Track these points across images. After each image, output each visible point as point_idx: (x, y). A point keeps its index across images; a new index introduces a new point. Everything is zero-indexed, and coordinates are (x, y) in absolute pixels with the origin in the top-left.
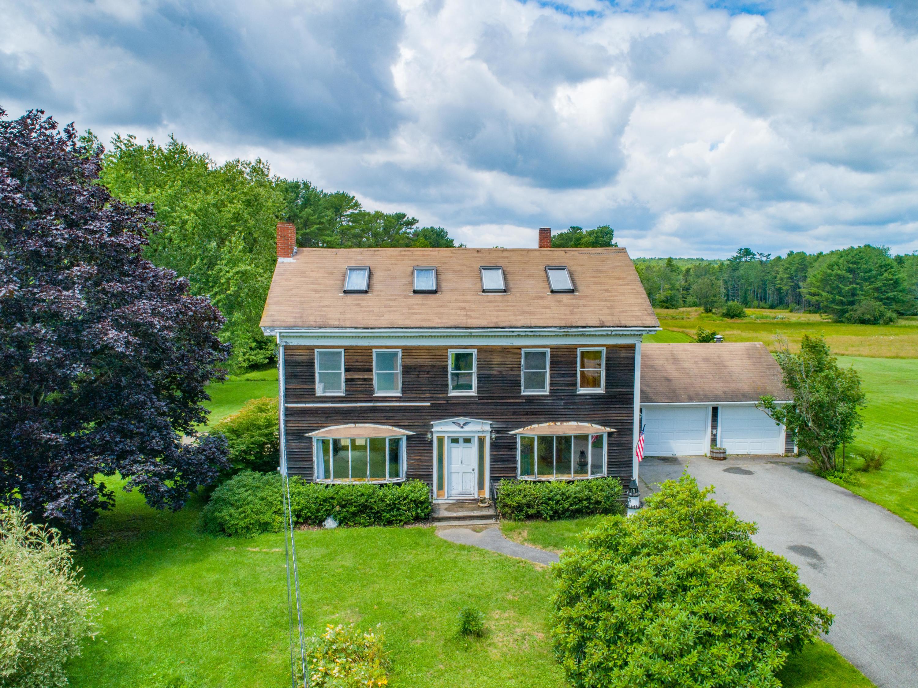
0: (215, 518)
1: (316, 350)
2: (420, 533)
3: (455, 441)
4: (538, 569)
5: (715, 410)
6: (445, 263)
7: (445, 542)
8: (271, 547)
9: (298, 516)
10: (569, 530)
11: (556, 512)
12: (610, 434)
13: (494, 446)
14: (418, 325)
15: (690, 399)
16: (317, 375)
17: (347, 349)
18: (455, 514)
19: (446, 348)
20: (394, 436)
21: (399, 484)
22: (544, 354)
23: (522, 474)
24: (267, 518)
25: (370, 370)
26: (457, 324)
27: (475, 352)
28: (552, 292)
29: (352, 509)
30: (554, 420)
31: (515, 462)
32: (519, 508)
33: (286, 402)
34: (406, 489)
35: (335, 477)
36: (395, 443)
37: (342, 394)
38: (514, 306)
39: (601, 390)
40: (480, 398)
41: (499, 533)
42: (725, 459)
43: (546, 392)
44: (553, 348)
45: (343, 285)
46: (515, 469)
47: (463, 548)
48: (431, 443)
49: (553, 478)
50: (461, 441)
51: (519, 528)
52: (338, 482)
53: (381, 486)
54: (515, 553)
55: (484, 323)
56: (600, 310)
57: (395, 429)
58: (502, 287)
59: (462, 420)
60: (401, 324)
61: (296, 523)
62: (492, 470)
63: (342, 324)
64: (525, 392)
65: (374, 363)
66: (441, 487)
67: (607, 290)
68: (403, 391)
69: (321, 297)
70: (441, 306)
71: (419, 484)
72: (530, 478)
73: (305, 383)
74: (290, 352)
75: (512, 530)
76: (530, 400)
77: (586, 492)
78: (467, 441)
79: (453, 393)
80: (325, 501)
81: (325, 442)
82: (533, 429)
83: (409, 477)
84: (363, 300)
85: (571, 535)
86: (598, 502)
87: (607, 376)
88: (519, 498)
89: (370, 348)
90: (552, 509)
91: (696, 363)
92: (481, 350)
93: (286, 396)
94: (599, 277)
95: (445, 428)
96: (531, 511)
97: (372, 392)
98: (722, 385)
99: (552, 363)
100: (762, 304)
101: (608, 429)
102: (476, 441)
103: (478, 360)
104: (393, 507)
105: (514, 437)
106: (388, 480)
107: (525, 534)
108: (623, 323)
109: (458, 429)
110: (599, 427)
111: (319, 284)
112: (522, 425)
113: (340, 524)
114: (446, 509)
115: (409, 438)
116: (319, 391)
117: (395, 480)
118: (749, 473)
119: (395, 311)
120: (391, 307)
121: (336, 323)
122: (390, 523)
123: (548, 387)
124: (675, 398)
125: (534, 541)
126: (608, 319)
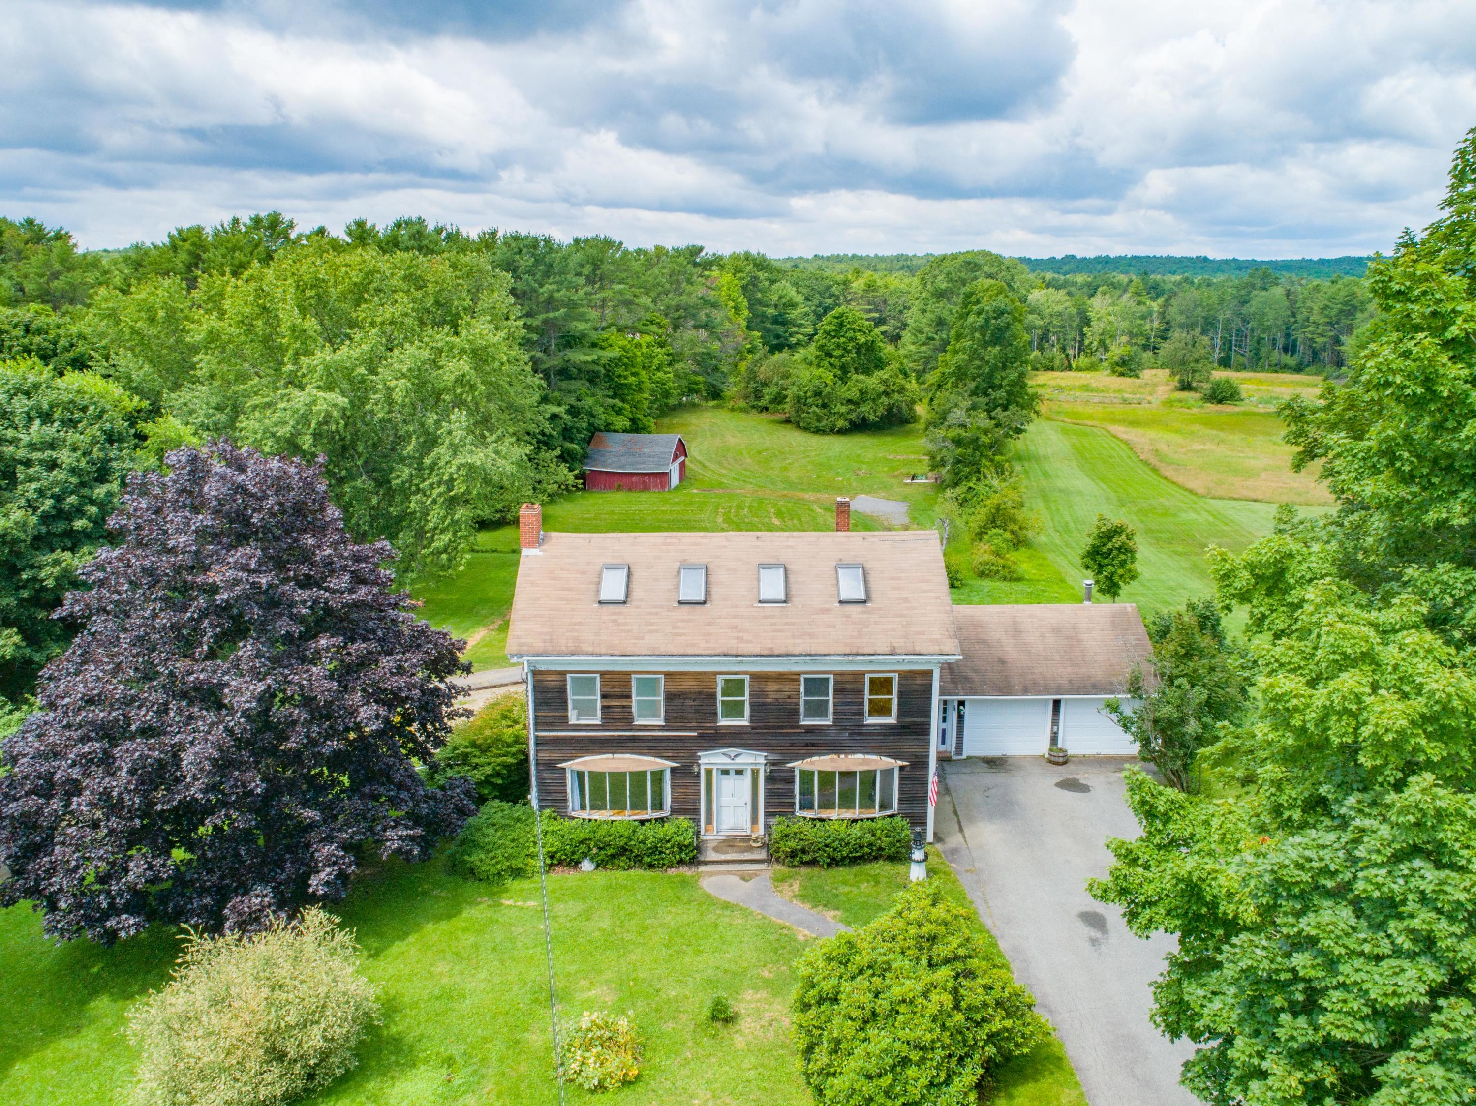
0: (464, 862)
1: (568, 676)
2: (684, 883)
3: (726, 772)
4: (801, 938)
5: (1057, 703)
6: (718, 557)
7: (709, 896)
8: (526, 899)
9: (552, 857)
10: (845, 883)
11: (833, 859)
12: (902, 768)
13: (769, 779)
14: (682, 652)
15: (1025, 691)
16: (570, 702)
17: (602, 674)
18: (723, 857)
19: (715, 674)
20: (656, 768)
21: (661, 820)
22: (827, 679)
23: (802, 808)
24: (518, 863)
25: (629, 697)
26: (726, 651)
27: (747, 678)
28: (841, 602)
29: (611, 851)
30: (838, 752)
31: (793, 797)
32: (793, 854)
33: (536, 730)
34: (669, 828)
35: (592, 808)
36: (658, 776)
37: (598, 722)
38: (793, 624)
39: (891, 720)
40: (753, 728)
41: (769, 883)
43: (829, 721)
44: (836, 674)
45: (598, 591)
46: (793, 804)
47: (726, 906)
48: (698, 775)
49: (834, 814)
50: (732, 773)
51: (791, 877)
52: (595, 816)
53: (642, 822)
54: (780, 915)
55: (757, 650)
56: (894, 630)
57: (658, 760)
58: (782, 597)
59: (733, 751)
60: (663, 650)
61: (551, 865)
62: (767, 805)
63: (597, 650)
64: (805, 722)
65: (634, 690)
66: (709, 821)
67: (906, 600)
68: (667, 719)
69: (573, 610)
70: (710, 624)
71: (683, 821)
72: (809, 814)
73: (557, 710)
74: (540, 677)
75: (783, 880)
76: (810, 730)
77: (868, 837)
78: (739, 772)
79: (723, 722)
80: (582, 842)
81: (580, 775)
82: (812, 763)
83: (674, 811)
84: (620, 614)
85: (847, 889)
86: (881, 849)
87: (899, 704)
88: (793, 844)
89: (629, 673)
90: (829, 856)
91: (1042, 636)
92: (755, 676)
93: (536, 724)
94: (899, 578)
95: (713, 760)
96: (807, 858)
97: (632, 720)
99: (835, 690)
101: (900, 763)
102: (748, 775)
103: (751, 686)
104: (655, 850)
105: (792, 770)
106: (650, 814)
107: (796, 886)
108: (918, 649)
109: (729, 761)
110: (889, 760)
111: (569, 589)
112: (802, 757)
113: (597, 866)
114: (716, 849)
115: (673, 770)
116: (573, 720)
117: (658, 815)
118: (1085, 789)
119: (657, 631)
120: (651, 624)
121: (590, 649)
122: (651, 866)
123: (831, 716)
124: (1005, 688)
125: (803, 897)
126: (900, 644)
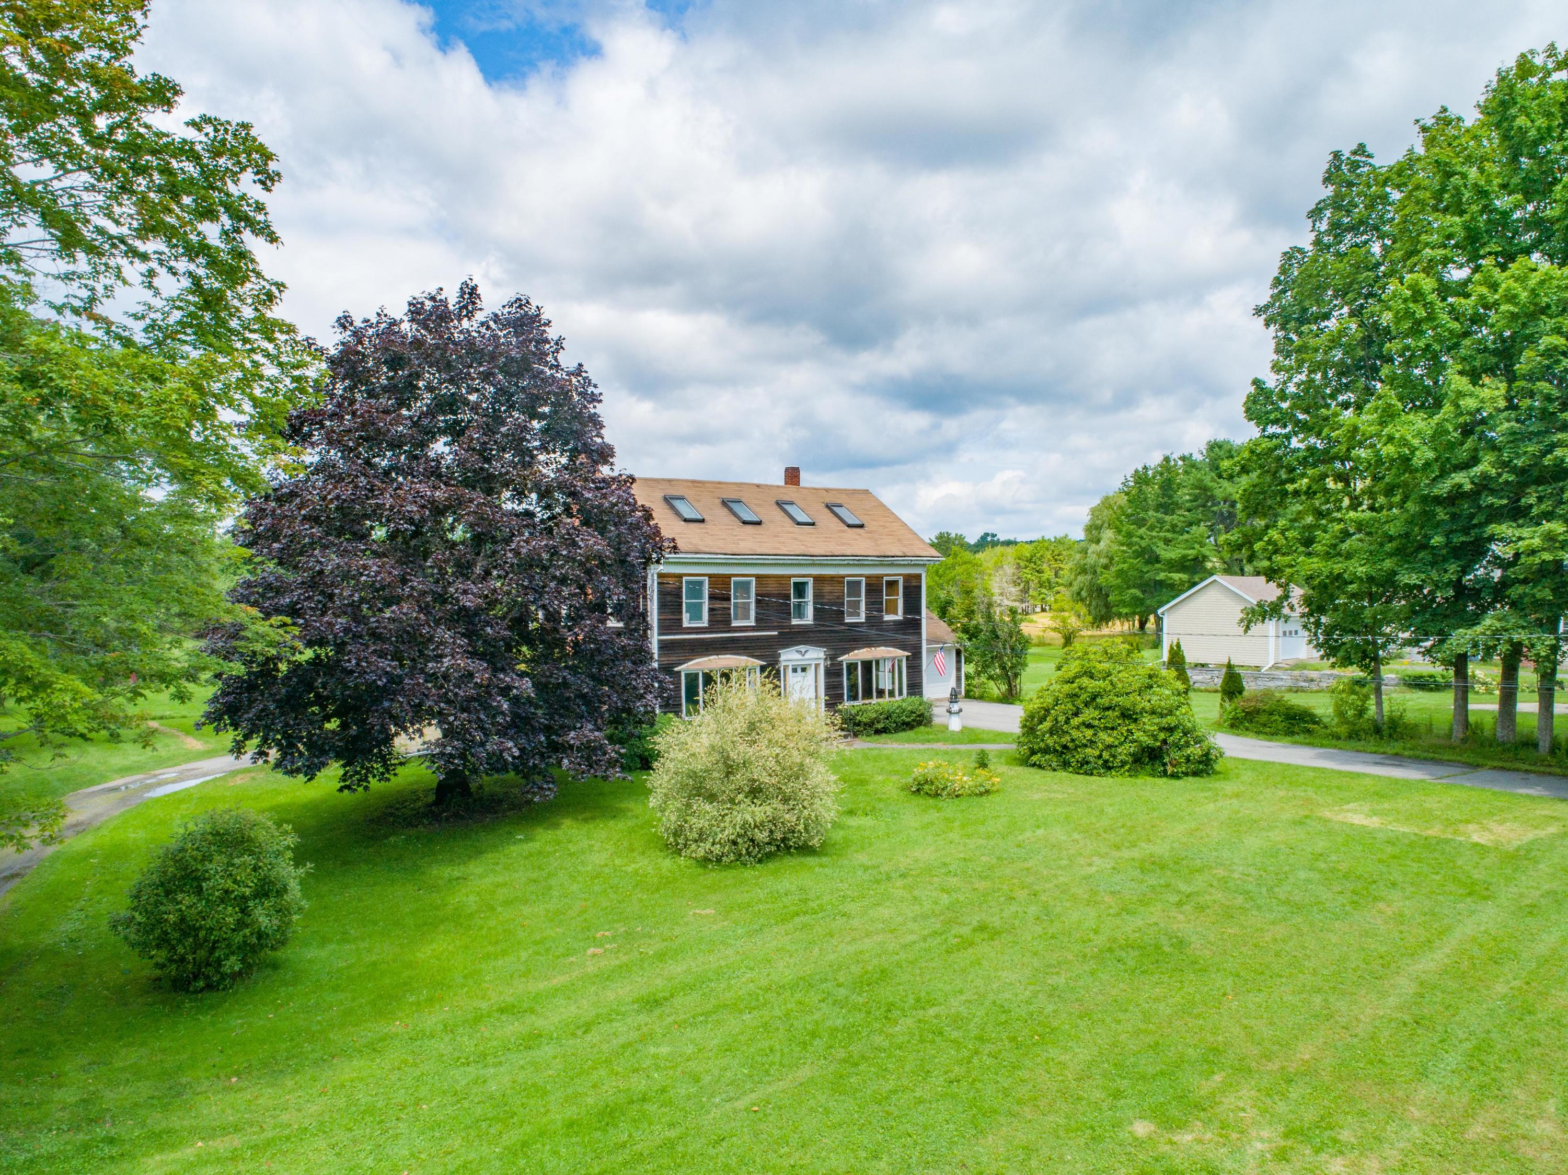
1: (684, 578)
3: (796, 668)
12: (908, 657)
13: (826, 673)
16: (684, 605)
17: (710, 576)
19: (790, 577)
20: (751, 666)
22: (859, 583)
23: (848, 700)
25: (729, 599)
27: (811, 581)
28: (848, 525)
30: (869, 646)
31: (842, 688)
33: (660, 633)
37: (706, 625)
38: (824, 537)
39: (899, 617)
40: (815, 626)
43: (862, 619)
44: (868, 577)
46: (843, 695)
48: (779, 670)
49: (873, 700)
50: (799, 670)
56: (894, 542)
57: (750, 659)
58: (810, 520)
59: (802, 648)
60: (760, 551)
64: (848, 620)
65: (732, 592)
68: (757, 620)
70: (776, 536)
72: (855, 703)
73: (674, 613)
74: (662, 580)
76: (852, 626)
78: (806, 669)
79: (795, 622)
81: (694, 675)
82: (856, 655)
84: (709, 528)
87: (903, 603)
89: (729, 576)
92: (818, 579)
93: (660, 627)
95: (790, 657)
96: (879, 726)
97: (730, 622)
99: (866, 591)
101: (906, 653)
102: (812, 669)
103: (814, 588)
105: (841, 663)
108: (918, 553)
109: (799, 656)
110: (901, 651)
112: (848, 651)
115: (761, 668)
116: (686, 624)
119: (742, 539)
120: (735, 535)
123: (863, 615)
126: (906, 550)
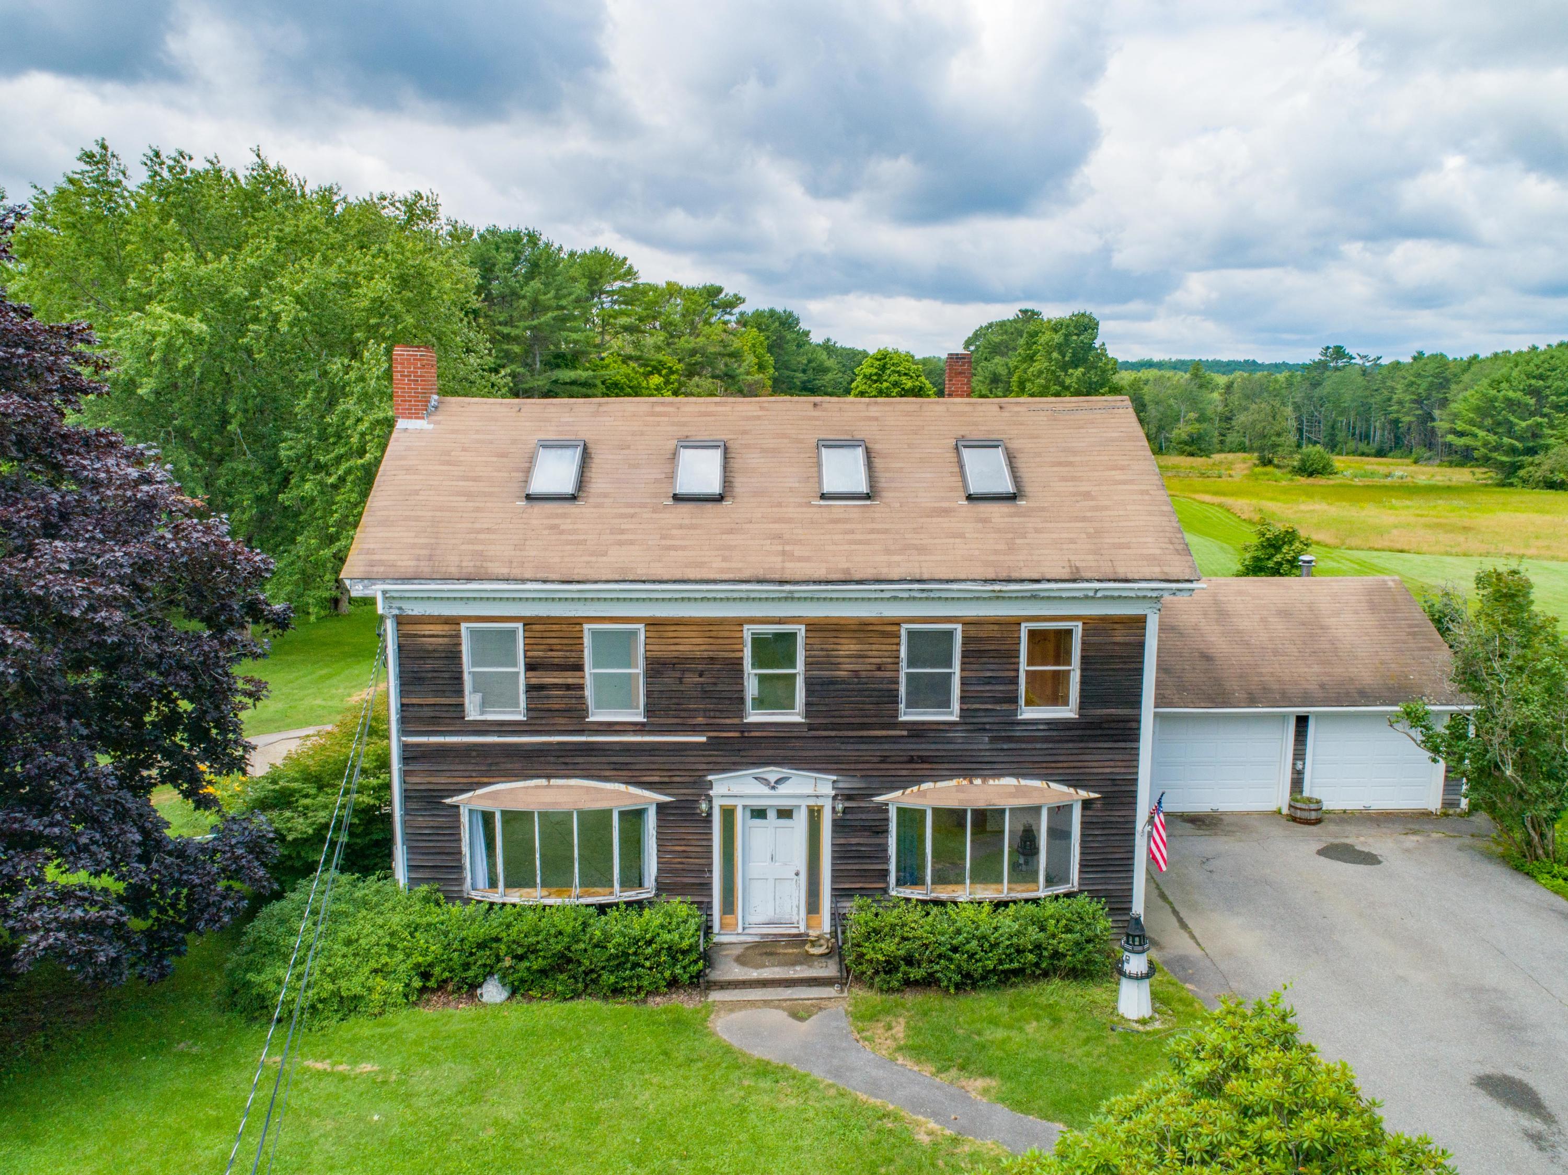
0: (248, 985)
1: (464, 626)
2: (679, 1024)
3: (759, 813)
4: (923, 1138)
5: (1302, 721)
6: (745, 432)
7: (728, 1050)
8: (356, 1059)
9: (426, 976)
10: (994, 1022)
11: (968, 975)
12: (1087, 804)
13: (839, 826)
14: (678, 576)
15: (1252, 701)
16: (467, 678)
17: (528, 623)
18: (754, 974)
19: (740, 622)
20: (629, 805)
21: (639, 905)
22: (950, 634)
23: (900, 882)
24: (351, 986)
25: (579, 668)
26: (761, 574)
27: (801, 630)
28: (970, 498)
29: (537, 964)
30: (968, 773)
31: (886, 860)
32: (890, 967)
33: (404, 732)
34: (652, 918)
35: (508, 885)
36: (633, 817)
37: (521, 718)
38: (886, 531)
39: (1068, 712)
40: (811, 727)
41: (845, 1024)
42: (1318, 821)
43: (953, 714)
44: (967, 623)
45: (526, 481)
46: (885, 873)
47: (764, 1070)
48: (708, 819)
49: (963, 893)
50: (771, 814)
51: (888, 1012)
52: (515, 897)
53: (602, 909)
54: (874, 1088)
55: (820, 572)
56: (1073, 541)
57: (632, 790)
58: (863, 488)
59: (772, 773)
60: (641, 573)
61: (423, 990)
62: (837, 875)
63: (516, 572)
64: (908, 715)
65: (587, 654)
66: (729, 906)
67: (1087, 495)
68: (649, 712)
69: (478, 510)
70: (731, 531)
71: (679, 906)
72: (915, 894)
73: (441, 693)
74: (409, 629)
75: (873, 1017)
76: (918, 731)
77: (1034, 933)
78: (785, 814)
79: (754, 717)
80: (482, 946)
81: (488, 818)
82: (923, 794)
83: (661, 888)
84: (564, 516)
85: (1000, 1034)
86: (1056, 955)
87: (1083, 682)
88: (890, 946)
89: (578, 622)
90: (959, 970)
91: (1263, 620)
92: (815, 627)
93: (403, 720)
94: (1070, 464)
95: (736, 789)
96: (916, 973)
97: (584, 712)
98: (1316, 669)
99: (965, 655)
100: (1362, 447)
101: (1084, 794)
102: (801, 820)
103: (808, 647)
104: (621, 961)
105: (883, 809)
106: (618, 894)
107: (899, 1030)
108: (1122, 572)
109: (766, 790)
110: (1064, 789)
111: (475, 479)
112: (903, 784)
113: (514, 993)
114: (741, 960)
115: (661, 807)
116: (473, 713)
117: (632, 895)
118: (1370, 859)
119: (632, 543)
120: (622, 532)
121: (504, 571)
122: (617, 991)
123: (956, 705)
124: (1220, 697)
125: (917, 1051)
126: (1088, 563)
